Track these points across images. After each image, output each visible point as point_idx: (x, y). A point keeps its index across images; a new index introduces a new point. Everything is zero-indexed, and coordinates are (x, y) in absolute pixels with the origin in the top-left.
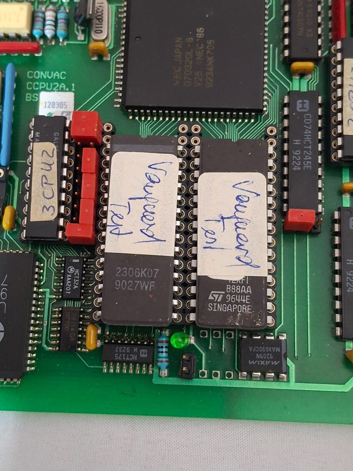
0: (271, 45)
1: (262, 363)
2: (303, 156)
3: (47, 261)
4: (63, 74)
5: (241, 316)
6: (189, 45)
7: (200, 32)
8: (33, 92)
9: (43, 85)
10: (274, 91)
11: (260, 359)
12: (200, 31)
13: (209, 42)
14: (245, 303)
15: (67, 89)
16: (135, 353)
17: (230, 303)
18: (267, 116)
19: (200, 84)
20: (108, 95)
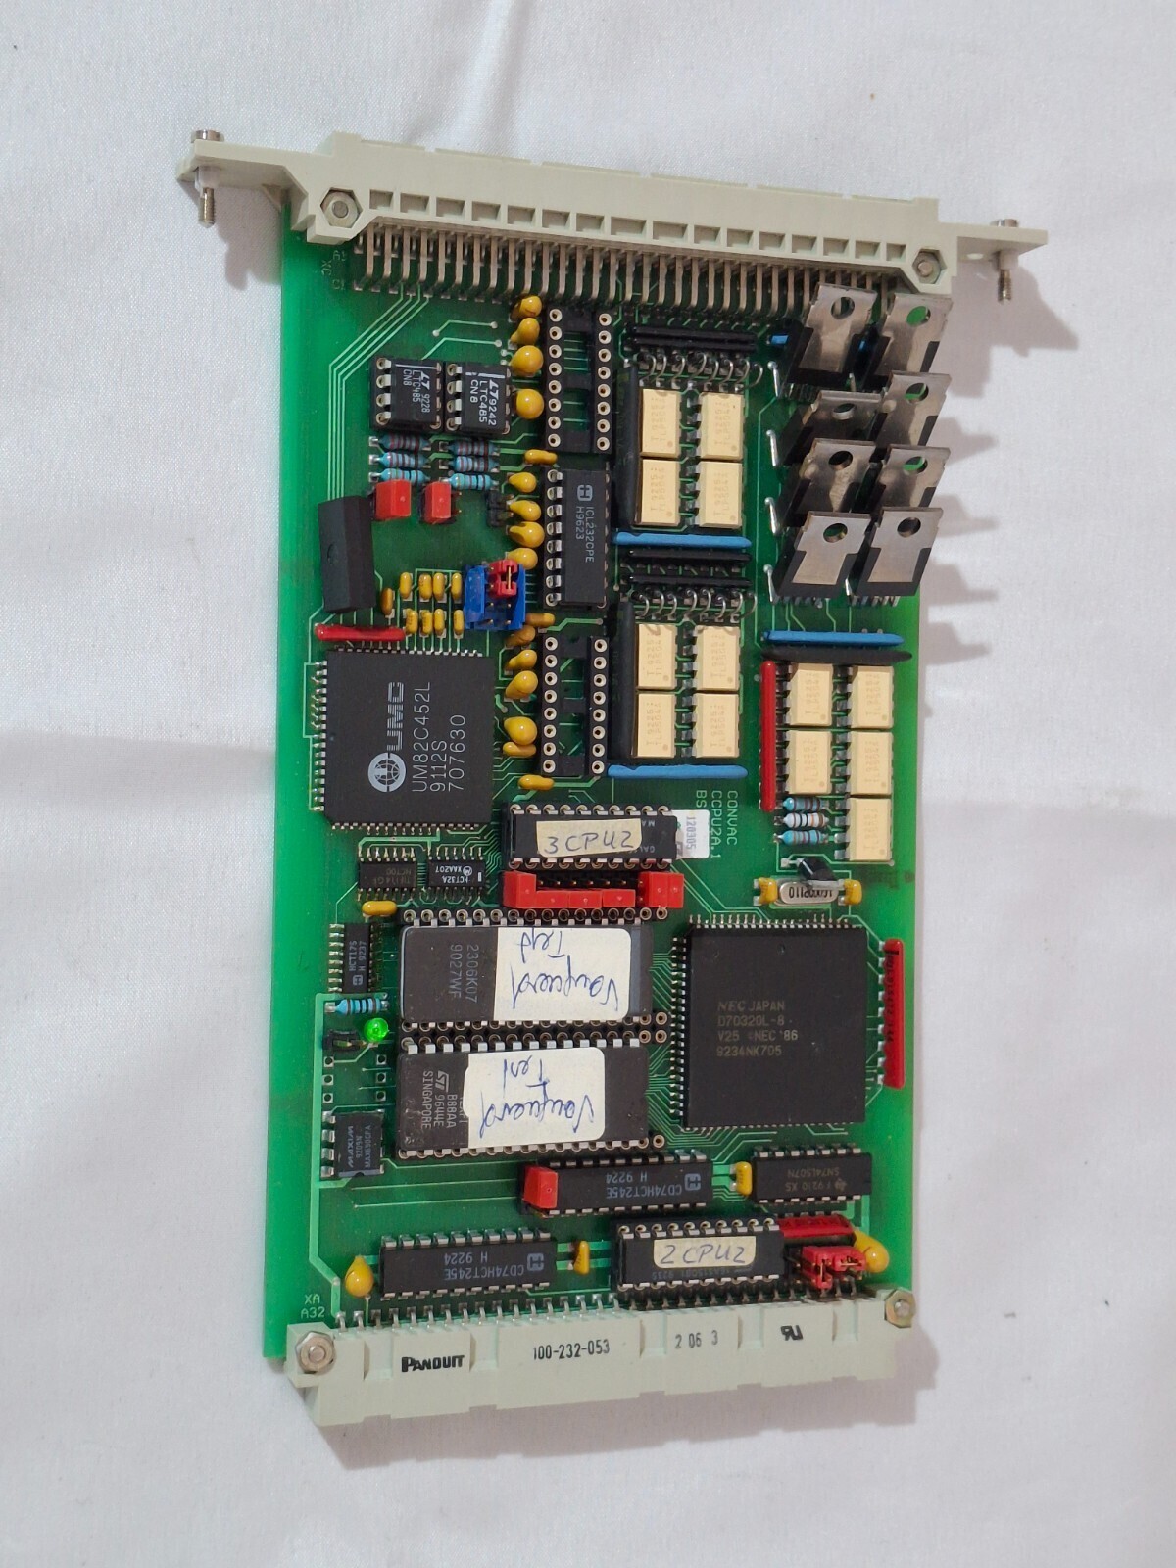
0: (775, 1133)
1: (350, 1144)
2: (625, 1185)
3: (478, 835)
4: (734, 840)
5: (416, 1115)
6: (773, 1020)
7: (791, 1035)
8: (709, 799)
9: (718, 813)
10: (712, 1140)
11: (355, 1141)
12: (793, 1034)
13: (778, 1048)
14: (433, 1120)
15: (713, 848)
16: (357, 969)
17: (434, 1101)
18: (677, 1131)
19: (721, 1038)
20: (705, 905)
